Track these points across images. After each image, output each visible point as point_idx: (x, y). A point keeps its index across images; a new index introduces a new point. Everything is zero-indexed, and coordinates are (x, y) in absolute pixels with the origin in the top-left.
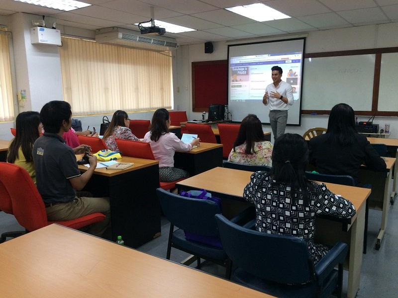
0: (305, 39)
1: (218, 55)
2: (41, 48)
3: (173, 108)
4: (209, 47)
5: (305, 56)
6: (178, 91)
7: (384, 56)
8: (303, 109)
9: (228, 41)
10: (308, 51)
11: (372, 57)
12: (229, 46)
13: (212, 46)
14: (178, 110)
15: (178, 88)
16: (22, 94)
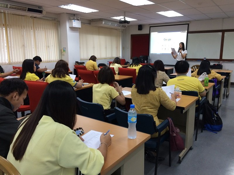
0: (188, 24)
1: (145, 31)
2: (73, 29)
3: (121, 57)
4: (140, 27)
5: (188, 33)
6: (124, 49)
9: (150, 25)
10: (190, 30)
11: (221, 34)
12: (150, 27)
13: (142, 27)
14: (123, 58)
15: (124, 47)
16: (63, 49)
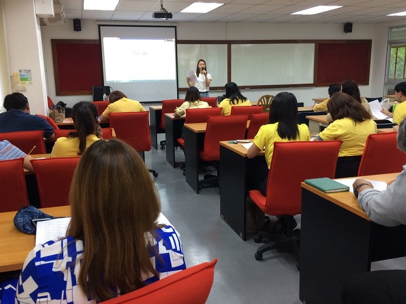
0: (175, 27)
1: (88, 34)
4: (77, 24)
5: (177, 42)
7: (233, 46)
8: (179, 87)
10: (179, 38)
12: (99, 26)
16: (21, 75)
